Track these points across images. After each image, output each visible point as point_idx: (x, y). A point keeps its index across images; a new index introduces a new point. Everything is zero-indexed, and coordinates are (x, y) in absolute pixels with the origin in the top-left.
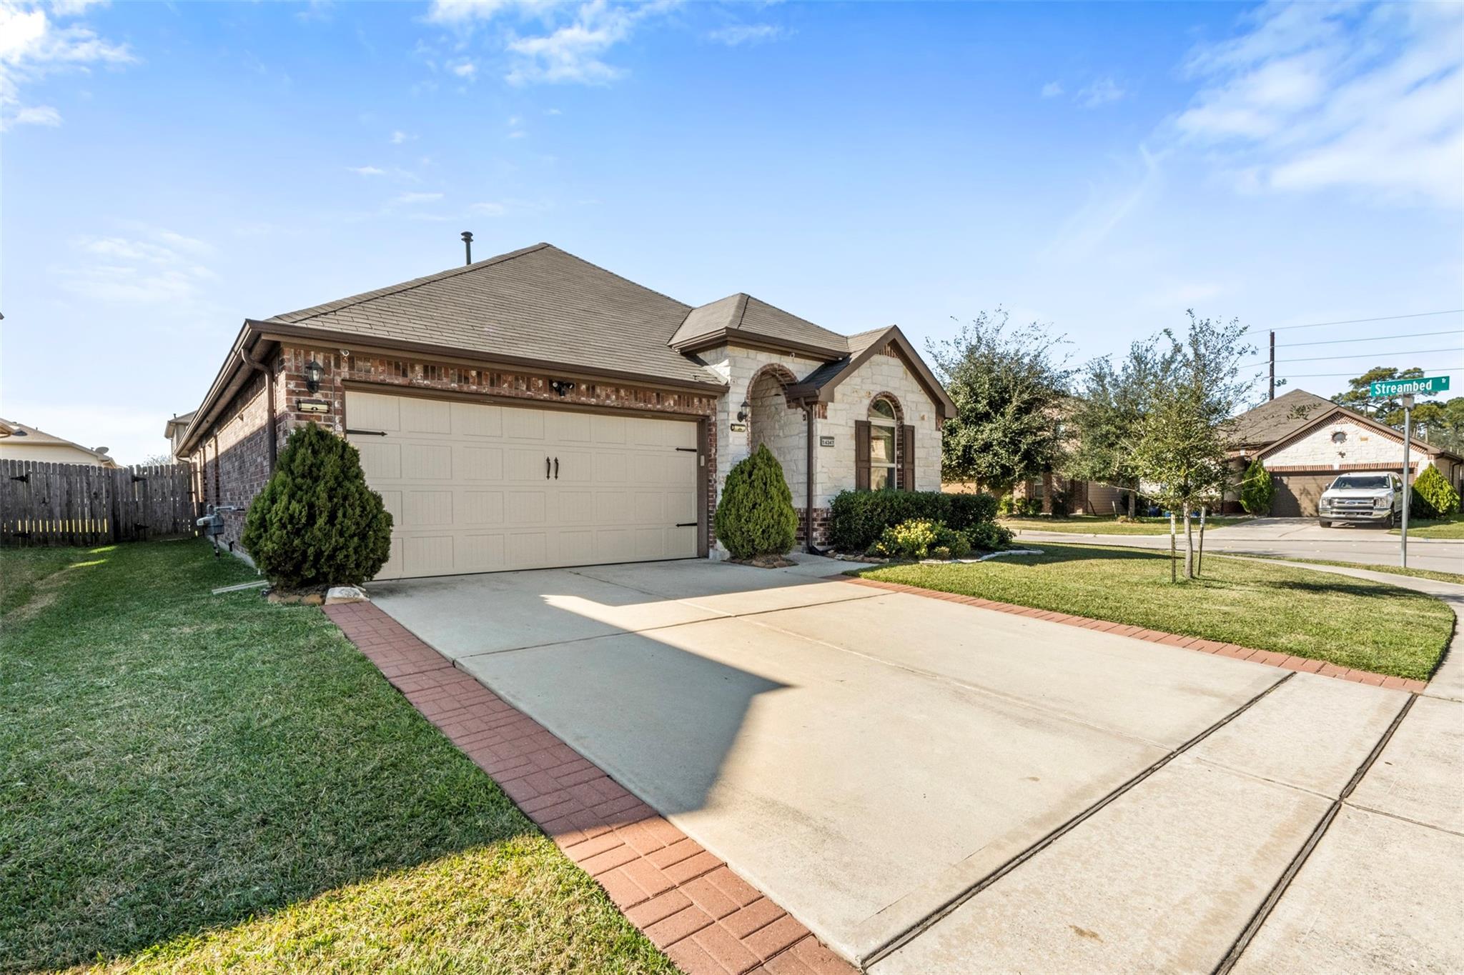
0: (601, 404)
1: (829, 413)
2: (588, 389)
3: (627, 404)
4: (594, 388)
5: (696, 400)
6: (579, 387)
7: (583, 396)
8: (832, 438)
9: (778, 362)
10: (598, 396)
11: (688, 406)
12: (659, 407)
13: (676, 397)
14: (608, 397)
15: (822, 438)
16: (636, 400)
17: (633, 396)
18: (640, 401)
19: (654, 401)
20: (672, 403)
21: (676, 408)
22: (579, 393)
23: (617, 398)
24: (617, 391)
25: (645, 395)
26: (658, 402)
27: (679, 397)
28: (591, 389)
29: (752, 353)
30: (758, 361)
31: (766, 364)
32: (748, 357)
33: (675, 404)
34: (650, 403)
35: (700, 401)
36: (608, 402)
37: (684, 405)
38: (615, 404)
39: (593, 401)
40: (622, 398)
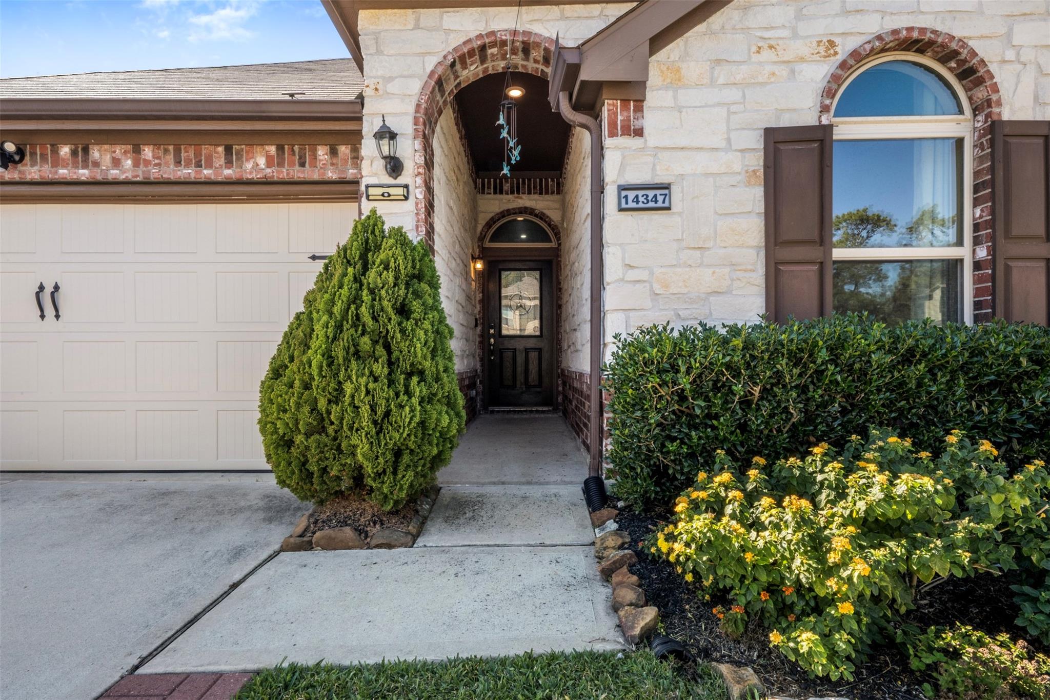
0: (99, 177)
1: (650, 120)
2: (74, 153)
3: (154, 173)
4: (86, 150)
5: (322, 152)
6: (55, 152)
7: (64, 167)
8: (667, 187)
9: (511, 26)
10: (96, 164)
11: (302, 165)
12: (228, 172)
13: (272, 149)
14: (116, 163)
15: (622, 188)
16: (178, 163)
17: (170, 158)
18: (187, 166)
19: (220, 161)
20: (262, 161)
21: (269, 170)
22: (57, 162)
23: (136, 164)
24: (137, 150)
25: (198, 154)
26: (229, 163)
27: (280, 148)
28: (82, 154)
29: (429, 16)
30: (448, 31)
31: (472, 35)
32: (417, 27)
33: (269, 164)
34: (209, 165)
35: (334, 152)
36: (114, 173)
37: (292, 164)
38: (129, 175)
39: (84, 174)
40: (147, 163)
